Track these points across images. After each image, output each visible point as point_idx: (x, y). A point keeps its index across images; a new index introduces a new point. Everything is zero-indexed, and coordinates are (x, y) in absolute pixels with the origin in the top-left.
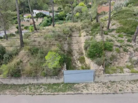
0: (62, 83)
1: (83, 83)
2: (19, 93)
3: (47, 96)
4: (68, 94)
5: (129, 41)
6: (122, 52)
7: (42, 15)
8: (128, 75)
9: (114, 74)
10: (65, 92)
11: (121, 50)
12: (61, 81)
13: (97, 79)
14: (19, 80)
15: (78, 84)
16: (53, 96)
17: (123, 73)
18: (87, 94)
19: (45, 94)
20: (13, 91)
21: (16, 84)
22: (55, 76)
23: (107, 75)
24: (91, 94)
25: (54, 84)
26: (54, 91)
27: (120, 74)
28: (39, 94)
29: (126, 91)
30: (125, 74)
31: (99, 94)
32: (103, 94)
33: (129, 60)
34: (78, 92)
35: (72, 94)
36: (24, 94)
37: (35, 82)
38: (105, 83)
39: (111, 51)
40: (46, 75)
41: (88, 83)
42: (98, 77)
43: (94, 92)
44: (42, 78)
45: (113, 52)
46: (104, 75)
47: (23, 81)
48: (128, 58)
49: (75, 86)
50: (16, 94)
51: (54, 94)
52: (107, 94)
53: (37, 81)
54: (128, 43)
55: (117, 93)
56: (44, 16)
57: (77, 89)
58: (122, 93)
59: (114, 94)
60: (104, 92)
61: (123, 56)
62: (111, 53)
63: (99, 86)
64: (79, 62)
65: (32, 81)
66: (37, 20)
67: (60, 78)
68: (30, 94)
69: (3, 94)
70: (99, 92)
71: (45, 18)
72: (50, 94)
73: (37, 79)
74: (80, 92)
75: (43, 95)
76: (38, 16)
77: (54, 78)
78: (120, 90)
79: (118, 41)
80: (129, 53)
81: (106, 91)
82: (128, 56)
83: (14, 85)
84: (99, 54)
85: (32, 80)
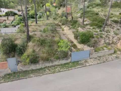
0: (70, 62)
1: (83, 60)
2: (42, 74)
3: (64, 72)
4: (78, 68)
5: (100, 31)
6: (100, 38)
7: (13, 13)
8: (107, 51)
9: (100, 52)
10: (75, 67)
11: (99, 36)
12: (69, 61)
13: (91, 56)
14: (37, 65)
15: (81, 61)
16: (68, 71)
17: (104, 50)
18: (89, 65)
19: (62, 71)
20: (36, 74)
21: (35, 69)
22: (65, 58)
23: (96, 52)
24: (92, 65)
25: (65, 64)
26: (67, 68)
27: (103, 51)
28: (58, 72)
29: (109, 60)
30: (106, 51)
31: (95, 64)
32: (98, 64)
33: (104, 43)
34: (83, 66)
35: (80, 67)
36: (47, 74)
37: (51, 64)
38: (96, 58)
39: (93, 38)
40: (58, 58)
41: (86, 60)
42: (92, 54)
43: (92, 64)
44: (55, 61)
45: (95, 38)
46: (95, 53)
47: (41, 65)
48: (103, 41)
49: (79, 62)
50: (40, 75)
51: (69, 70)
52: (100, 63)
53: (52, 63)
54: (101, 32)
55: (105, 62)
56: (15, 14)
57: (82, 64)
58: (108, 62)
59: (103, 62)
60: (98, 63)
61: (100, 40)
62: (94, 39)
63: (93, 60)
64: (72, 48)
65: (48, 65)
66: (8, 18)
67: (69, 58)
68: (52, 73)
69: (29, 78)
70: (96, 63)
71: (16, 16)
72: (66, 70)
73: (52, 62)
74: (85, 65)
75: (61, 71)
76: (7, 14)
77: (64, 59)
78: (106, 60)
79: (95, 32)
80: (103, 38)
81: (99, 62)
82: (103, 40)
83: (33, 70)
84: (88, 40)
85: (48, 63)
